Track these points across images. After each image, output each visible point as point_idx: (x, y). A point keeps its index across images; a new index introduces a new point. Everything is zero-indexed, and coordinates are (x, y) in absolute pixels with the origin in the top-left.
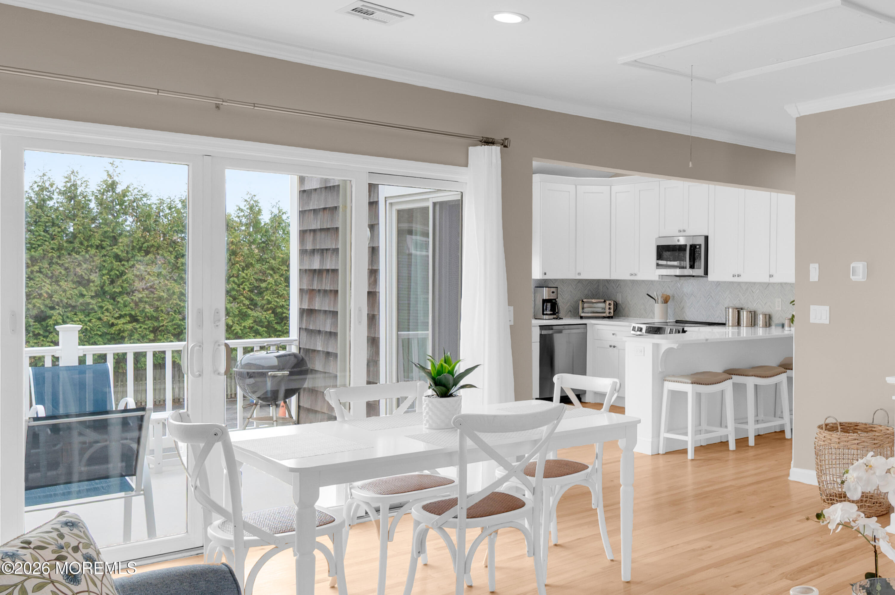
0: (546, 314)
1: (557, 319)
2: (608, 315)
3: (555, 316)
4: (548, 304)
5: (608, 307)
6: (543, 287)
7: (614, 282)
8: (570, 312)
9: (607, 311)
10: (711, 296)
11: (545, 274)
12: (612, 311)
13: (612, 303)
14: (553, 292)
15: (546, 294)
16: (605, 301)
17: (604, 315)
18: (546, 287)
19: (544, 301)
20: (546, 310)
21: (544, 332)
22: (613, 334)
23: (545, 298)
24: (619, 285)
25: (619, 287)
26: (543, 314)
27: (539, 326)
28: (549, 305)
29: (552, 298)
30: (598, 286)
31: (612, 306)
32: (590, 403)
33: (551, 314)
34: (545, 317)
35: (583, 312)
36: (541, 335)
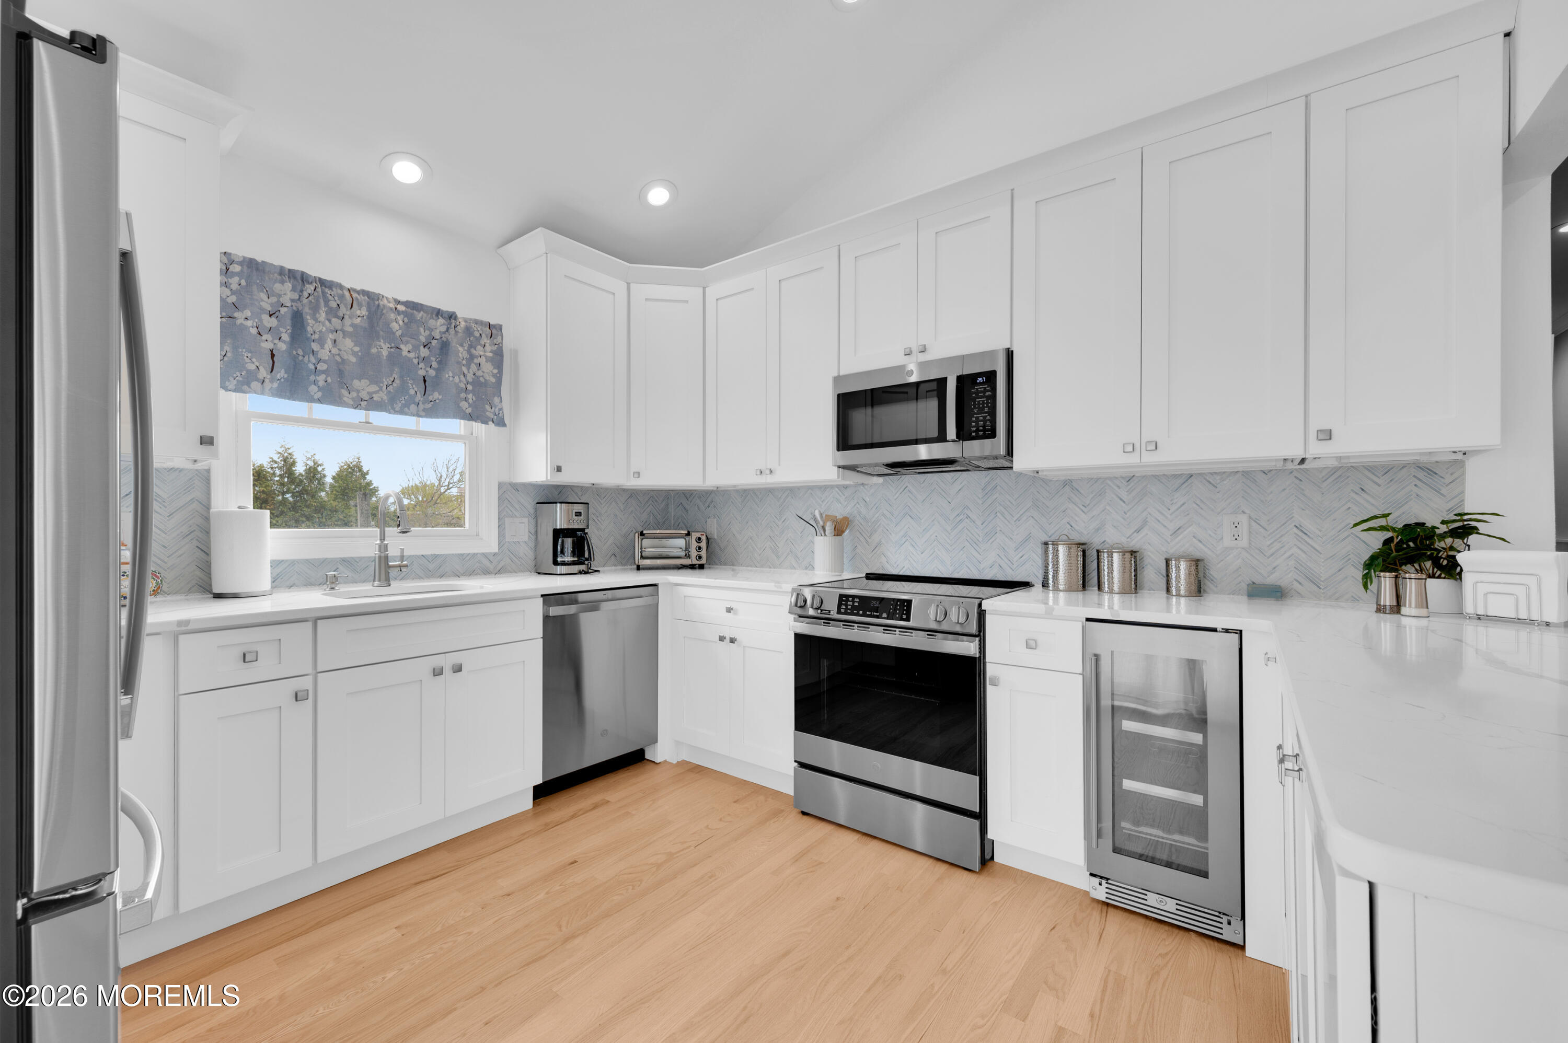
0: (564, 564)
1: (586, 573)
2: (695, 562)
3: (583, 567)
4: (565, 539)
5: (694, 544)
6: (556, 503)
7: (699, 497)
8: (613, 557)
9: (694, 553)
10: (968, 517)
11: (559, 469)
12: (703, 553)
13: (704, 538)
14: (578, 514)
15: (561, 517)
16: (688, 534)
17: (687, 562)
18: (561, 503)
19: (558, 534)
20: (562, 552)
21: (555, 611)
22: (729, 610)
23: (558, 528)
24: (712, 502)
25: (712, 506)
26: (556, 563)
27: (542, 596)
28: (569, 542)
29: (576, 526)
30: (667, 505)
31: (703, 544)
32: (665, 761)
33: (573, 563)
34: (560, 569)
35: (642, 557)
36: (547, 619)
